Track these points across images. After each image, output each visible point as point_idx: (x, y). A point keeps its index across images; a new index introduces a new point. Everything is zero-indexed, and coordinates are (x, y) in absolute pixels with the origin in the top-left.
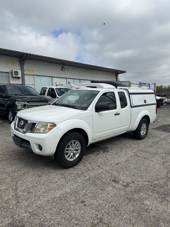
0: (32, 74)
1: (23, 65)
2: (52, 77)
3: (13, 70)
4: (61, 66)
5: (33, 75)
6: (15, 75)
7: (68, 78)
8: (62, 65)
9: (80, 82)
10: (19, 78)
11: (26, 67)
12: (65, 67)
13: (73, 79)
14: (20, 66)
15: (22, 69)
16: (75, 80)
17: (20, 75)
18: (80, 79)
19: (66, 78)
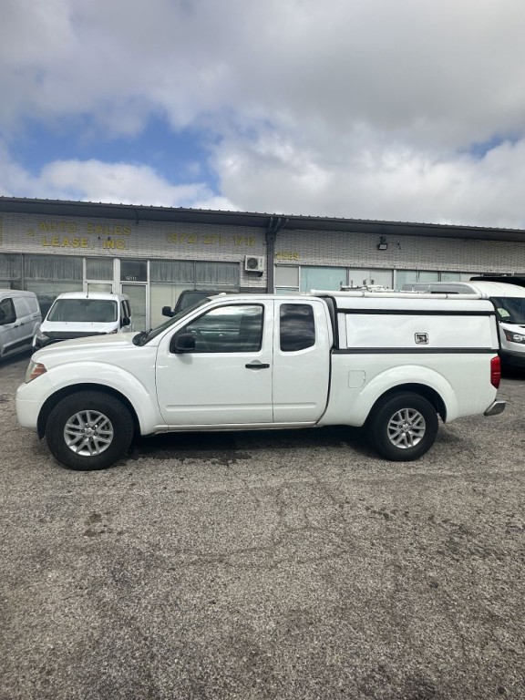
0: (295, 262)
1: (273, 243)
2: (347, 268)
3: (247, 256)
4: (377, 237)
5: (297, 266)
6: (251, 267)
7: (398, 270)
8: (380, 235)
9: (440, 280)
10: (260, 274)
11: (278, 247)
12: (389, 238)
13: (416, 271)
14: (265, 248)
15: (270, 254)
16: (421, 274)
17: (261, 267)
18: (439, 272)
19: (393, 270)
